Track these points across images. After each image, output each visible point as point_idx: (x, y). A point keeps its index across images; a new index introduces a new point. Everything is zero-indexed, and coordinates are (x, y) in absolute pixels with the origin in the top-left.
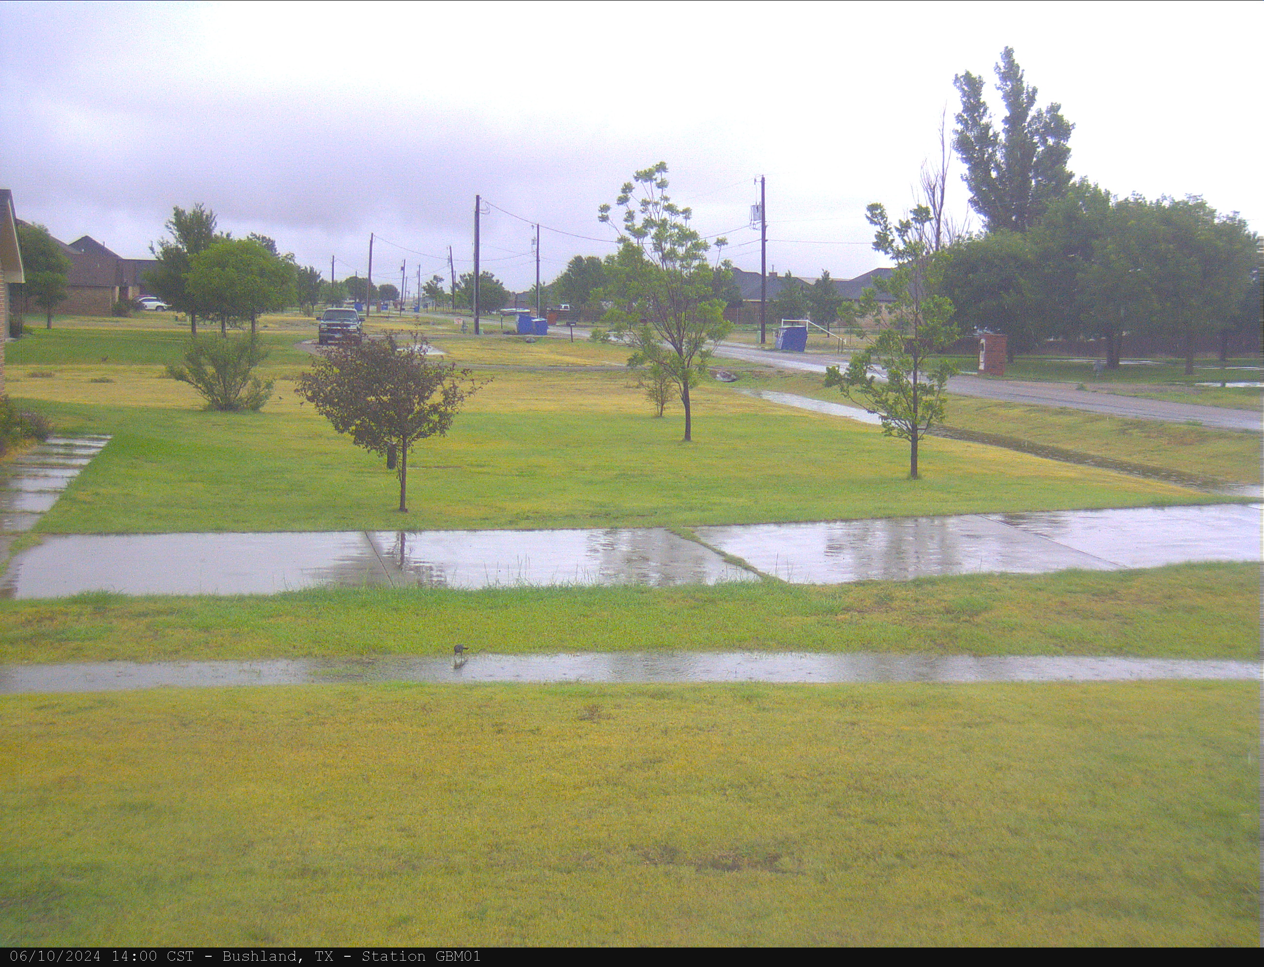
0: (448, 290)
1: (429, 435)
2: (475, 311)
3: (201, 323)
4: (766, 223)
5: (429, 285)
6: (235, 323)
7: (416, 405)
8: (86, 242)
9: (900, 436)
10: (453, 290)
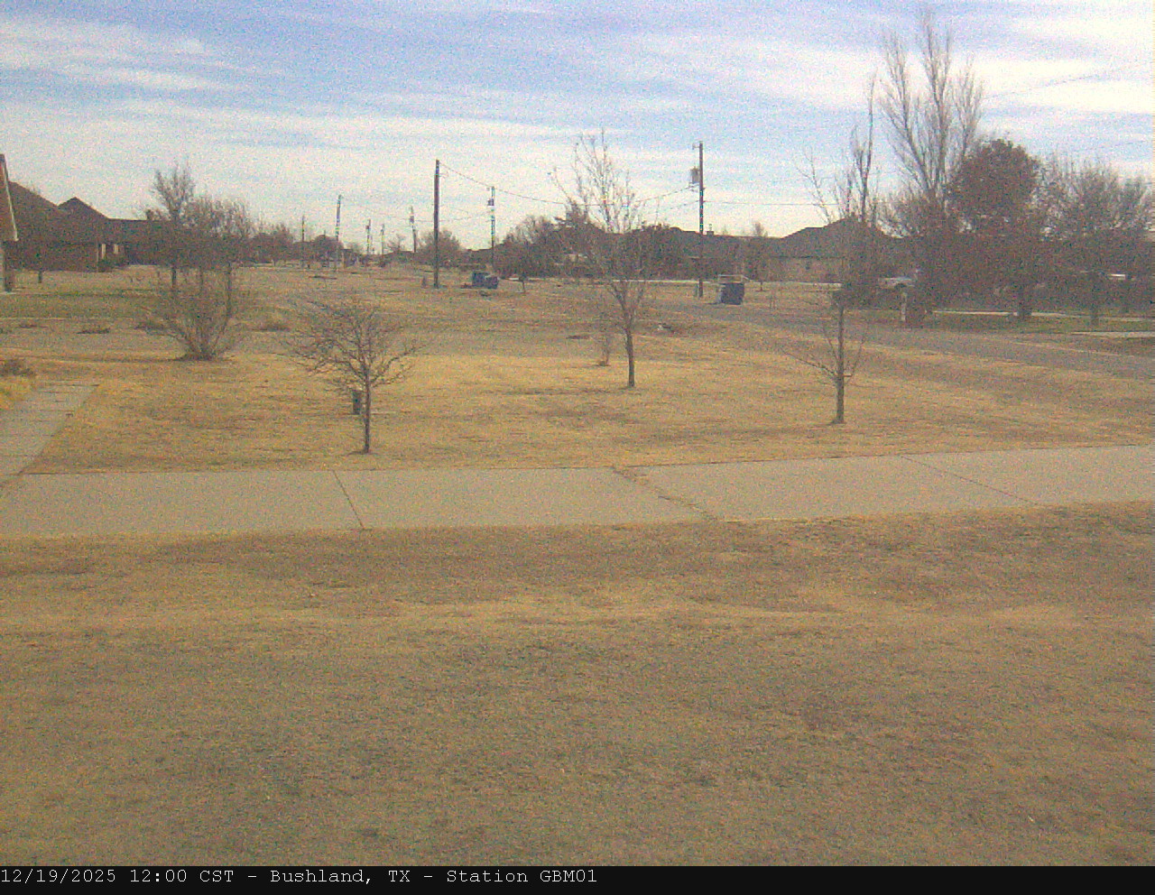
2: (433, 267)
4: (704, 186)
5: (392, 244)
8: (75, 201)
9: (827, 383)
10: (415, 244)
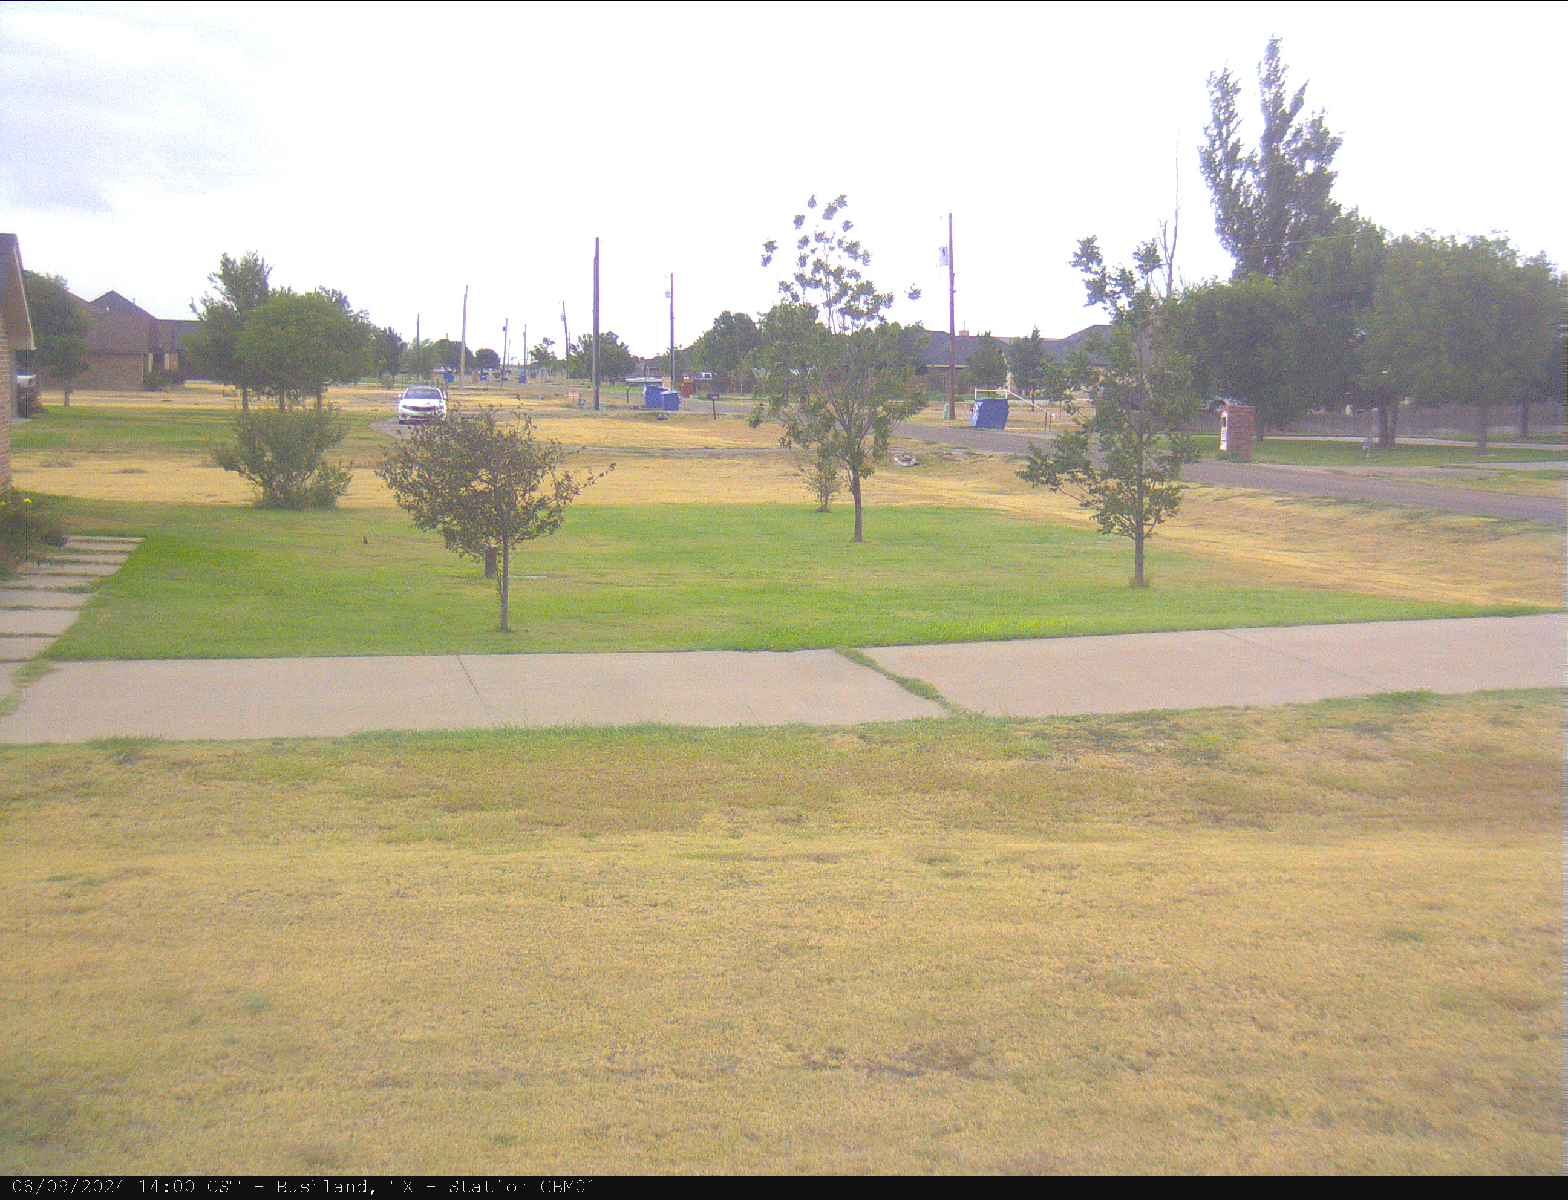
0: (560, 354)
1: (535, 536)
2: (594, 381)
3: (255, 398)
5: (538, 350)
6: (296, 397)
7: (520, 498)
8: (112, 298)
9: (1122, 535)
10: (568, 354)
